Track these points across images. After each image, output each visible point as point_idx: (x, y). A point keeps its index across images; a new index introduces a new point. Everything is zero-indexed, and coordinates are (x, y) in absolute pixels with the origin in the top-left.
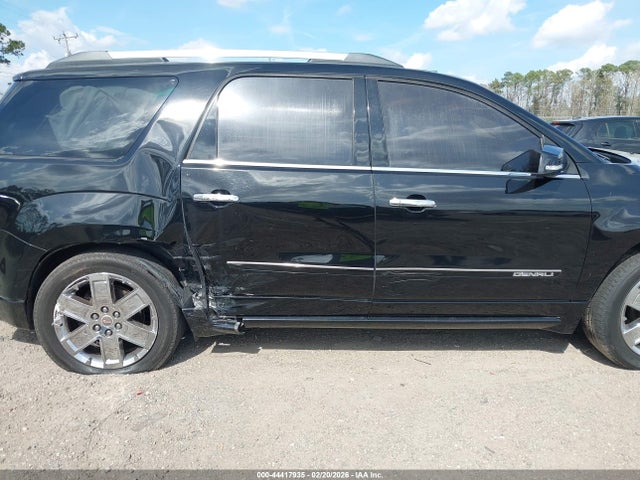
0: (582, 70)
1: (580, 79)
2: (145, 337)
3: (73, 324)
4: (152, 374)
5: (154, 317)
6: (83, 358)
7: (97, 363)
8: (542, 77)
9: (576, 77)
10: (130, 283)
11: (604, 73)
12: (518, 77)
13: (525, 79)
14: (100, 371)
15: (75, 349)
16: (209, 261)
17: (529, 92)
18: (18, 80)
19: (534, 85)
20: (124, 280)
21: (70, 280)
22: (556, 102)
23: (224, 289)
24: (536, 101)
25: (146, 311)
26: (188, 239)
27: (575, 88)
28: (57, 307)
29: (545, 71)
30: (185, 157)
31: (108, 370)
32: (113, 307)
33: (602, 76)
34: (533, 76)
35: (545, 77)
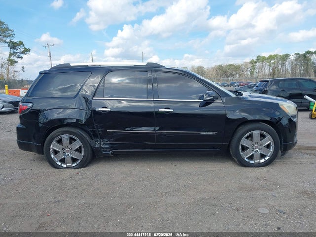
0: (296, 54)
1: (294, 59)
2: (80, 157)
3: (56, 152)
4: (82, 169)
5: (83, 150)
6: (59, 164)
7: (64, 166)
8: (275, 58)
9: (292, 57)
10: (75, 138)
11: (307, 55)
12: (264, 58)
13: (268, 59)
14: (64, 168)
15: (57, 160)
16: (101, 131)
17: (269, 65)
18: (41, 73)
19: (272, 61)
20: (73, 137)
21: (56, 137)
22: (283, 70)
23: (106, 140)
24: (273, 69)
25: (80, 147)
26: (94, 123)
27: (292, 63)
28: (52, 146)
29: (277, 55)
30: (94, 97)
31: (67, 168)
32: (69, 146)
33: (305, 57)
34: (271, 57)
35: (277, 58)
